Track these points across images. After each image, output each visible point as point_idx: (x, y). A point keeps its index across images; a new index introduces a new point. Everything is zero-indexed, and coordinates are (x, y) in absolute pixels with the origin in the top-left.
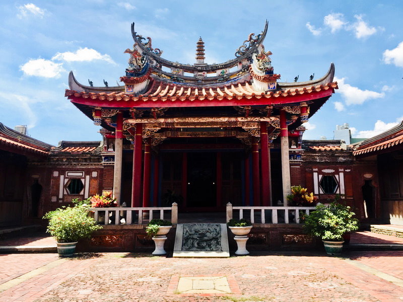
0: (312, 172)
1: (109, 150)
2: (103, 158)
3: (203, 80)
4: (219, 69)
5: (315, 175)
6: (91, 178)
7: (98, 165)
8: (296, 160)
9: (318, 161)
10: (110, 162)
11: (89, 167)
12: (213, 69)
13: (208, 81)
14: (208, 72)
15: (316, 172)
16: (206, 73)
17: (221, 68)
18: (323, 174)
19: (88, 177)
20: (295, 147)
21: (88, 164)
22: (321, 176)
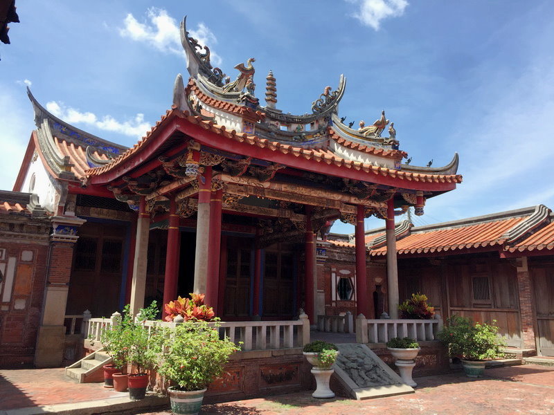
0: (331, 272)
1: (67, 213)
2: (55, 226)
3: (276, 133)
4: (295, 122)
5: (334, 275)
6: (19, 263)
7: (38, 238)
8: (321, 256)
9: (337, 259)
10: (68, 236)
11: (18, 242)
12: (288, 120)
13: (281, 135)
14: (283, 123)
15: (334, 272)
16: (279, 123)
17: (298, 123)
18: (341, 275)
19: (12, 261)
20: (321, 239)
21: (15, 236)
22: (338, 278)
